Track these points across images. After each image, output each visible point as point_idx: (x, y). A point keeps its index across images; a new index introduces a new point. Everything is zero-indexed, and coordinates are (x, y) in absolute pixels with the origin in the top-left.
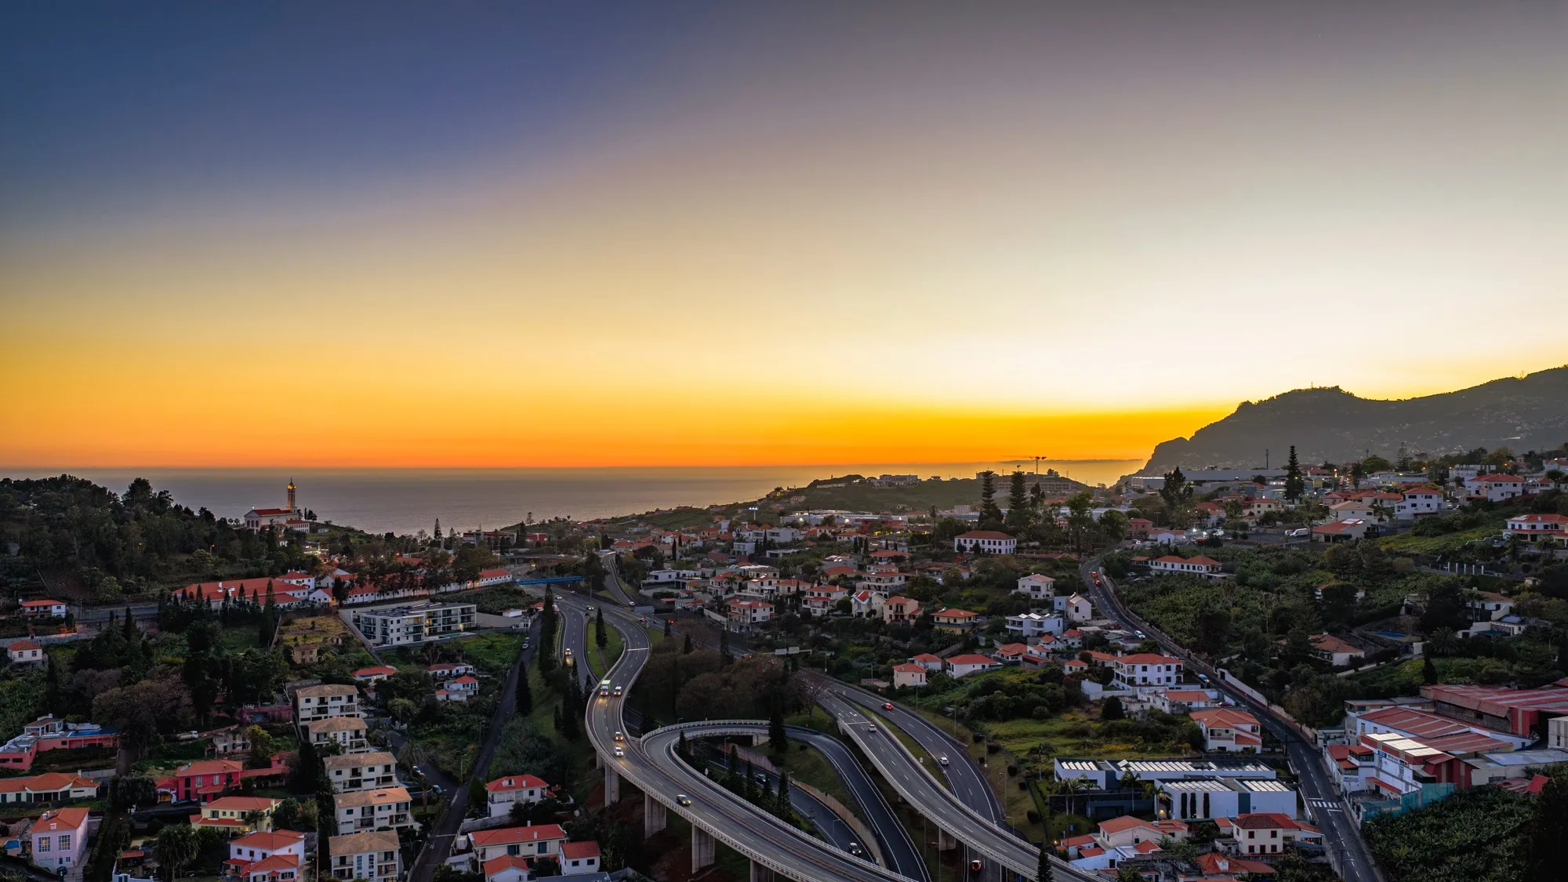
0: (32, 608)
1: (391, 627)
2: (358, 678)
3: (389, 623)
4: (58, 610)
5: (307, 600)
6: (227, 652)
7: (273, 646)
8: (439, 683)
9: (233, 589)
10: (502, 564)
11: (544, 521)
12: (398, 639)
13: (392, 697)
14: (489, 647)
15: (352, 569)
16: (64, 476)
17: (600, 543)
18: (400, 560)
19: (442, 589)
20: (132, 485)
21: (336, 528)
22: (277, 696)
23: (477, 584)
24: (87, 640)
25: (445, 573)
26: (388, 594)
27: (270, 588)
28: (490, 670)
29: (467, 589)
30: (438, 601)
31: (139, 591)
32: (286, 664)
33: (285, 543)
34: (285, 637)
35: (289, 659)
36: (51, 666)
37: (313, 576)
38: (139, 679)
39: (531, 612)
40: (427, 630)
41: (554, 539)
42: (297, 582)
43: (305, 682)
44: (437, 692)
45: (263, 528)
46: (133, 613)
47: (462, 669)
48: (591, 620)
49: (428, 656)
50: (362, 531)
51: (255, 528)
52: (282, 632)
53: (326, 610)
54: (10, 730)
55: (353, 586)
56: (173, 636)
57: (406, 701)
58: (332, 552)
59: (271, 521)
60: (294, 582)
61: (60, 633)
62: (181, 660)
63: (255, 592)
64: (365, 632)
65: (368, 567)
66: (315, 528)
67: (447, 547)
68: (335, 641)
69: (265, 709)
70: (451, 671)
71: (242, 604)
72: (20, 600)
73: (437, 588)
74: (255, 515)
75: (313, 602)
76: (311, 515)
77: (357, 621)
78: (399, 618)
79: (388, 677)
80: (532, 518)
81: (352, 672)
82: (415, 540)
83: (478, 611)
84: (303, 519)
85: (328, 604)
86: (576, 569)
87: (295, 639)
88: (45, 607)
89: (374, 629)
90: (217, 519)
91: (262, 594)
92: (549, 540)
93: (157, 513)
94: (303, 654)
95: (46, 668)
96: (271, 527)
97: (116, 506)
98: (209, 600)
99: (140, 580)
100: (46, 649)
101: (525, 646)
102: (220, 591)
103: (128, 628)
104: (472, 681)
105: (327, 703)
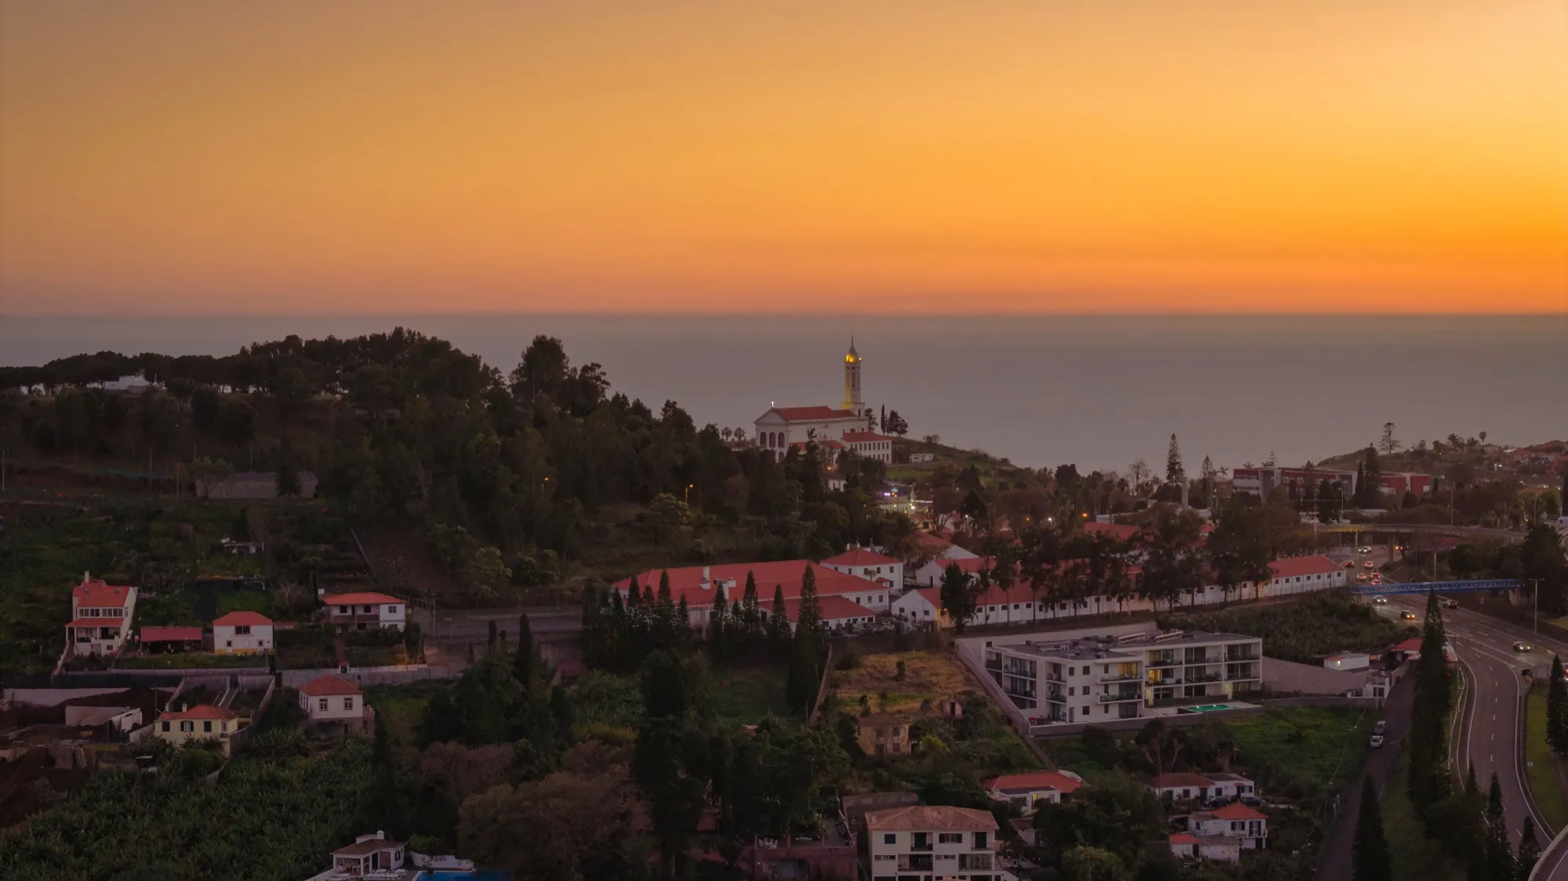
0: (343, 609)
1: (1070, 681)
2: (997, 795)
3: (1065, 672)
4: (392, 615)
5: (887, 614)
6: (721, 722)
7: (816, 713)
8: (1179, 815)
9: (733, 584)
10: (1327, 542)
11: (1422, 444)
12: (1086, 711)
13: (1072, 841)
14: (1296, 739)
15: (985, 547)
16: (398, 331)
17: (1559, 501)
18: (1090, 529)
19: (1185, 599)
20: (530, 350)
21: (950, 452)
22: (825, 825)
23: (1268, 590)
24: (447, 682)
25: (1191, 561)
26: (1063, 607)
27: (809, 583)
28: (1295, 795)
29: (1240, 602)
30: (1175, 626)
31: (545, 579)
32: (844, 754)
33: (837, 484)
34: (842, 694)
35: (850, 743)
36: (381, 733)
37: (900, 559)
38: (548, 770)
39: (1390, 661)
40: (1149, 693)
41: (1449, 488)
42: (867, 572)
43: (882, 797)
44: (1172, 838)
45: (794, 448)
46: (533, 627)
47: (1229, 788)
48: (1537, 685)
49: (1153, 753)
50: (1005, 461)
51: (777, 449)
52: (835, 684)
53: (927, 639)
54: (307, 858)
55: (987, 585)
56: (618, 682)
57: (1103, 854)
58: (939, 507)
59: (810, 434)
60: (859, 571)
61: (395, 662)
62: (630, 735)
63: (778, 595)
64: (1012, 692)
65: (1018, 542)
66: (903, 451)
67: (1196, 502)
68: (948, 707)
69: (800, 851)
70: (1204, 791)
71: (750, 617)
72: (321, 592)
73: (1174, 598)
74: (778, 420)
75: (900, 618)
76: (894, 423)
77: (994, 664)
78: (1086, 663)
79: (1063, 796)
80: (1394, 437)
81: (983, 780)
82: (1123, 483)
83: (1264, 654)
84: (878, 430)
85: (933, 623)
86: (1497, 563)
87: (863, 701)
88: (367, 608)
89: (1033, 684)
90: (699, 426)
91: (792, 596)
92: (1435, 488)
93: (579, 412)
94: (880, 733)
95: (371, 735)
96: (811, 447)
97: (497, 394)
98: (683, 604)
99: (546, 557)
100: (371, 694)
101: (1378, 740)
102: (707, 586)
103: (524, 663)
104: (1250, 816)
105: (930, 847)
